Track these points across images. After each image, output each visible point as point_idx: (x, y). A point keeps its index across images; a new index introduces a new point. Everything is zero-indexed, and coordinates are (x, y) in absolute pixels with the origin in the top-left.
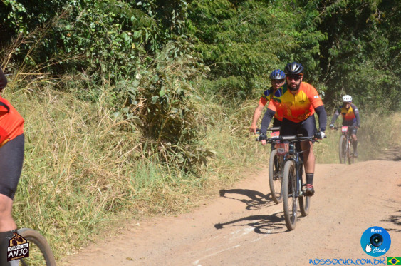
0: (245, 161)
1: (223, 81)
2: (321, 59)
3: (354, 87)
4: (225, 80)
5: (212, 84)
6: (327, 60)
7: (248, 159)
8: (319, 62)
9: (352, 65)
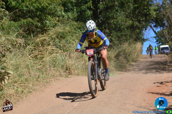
0: (39, 77)
1: (23, 21)
2: (93, 10)
3: (114, 27)
4: (25, 21)
5: (16, 24)
6: (97, 11)
7: (41, 76)
8: (92, 12)
9: (112, 14)
